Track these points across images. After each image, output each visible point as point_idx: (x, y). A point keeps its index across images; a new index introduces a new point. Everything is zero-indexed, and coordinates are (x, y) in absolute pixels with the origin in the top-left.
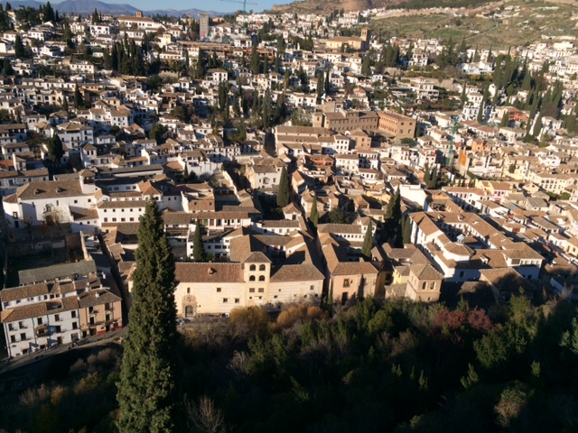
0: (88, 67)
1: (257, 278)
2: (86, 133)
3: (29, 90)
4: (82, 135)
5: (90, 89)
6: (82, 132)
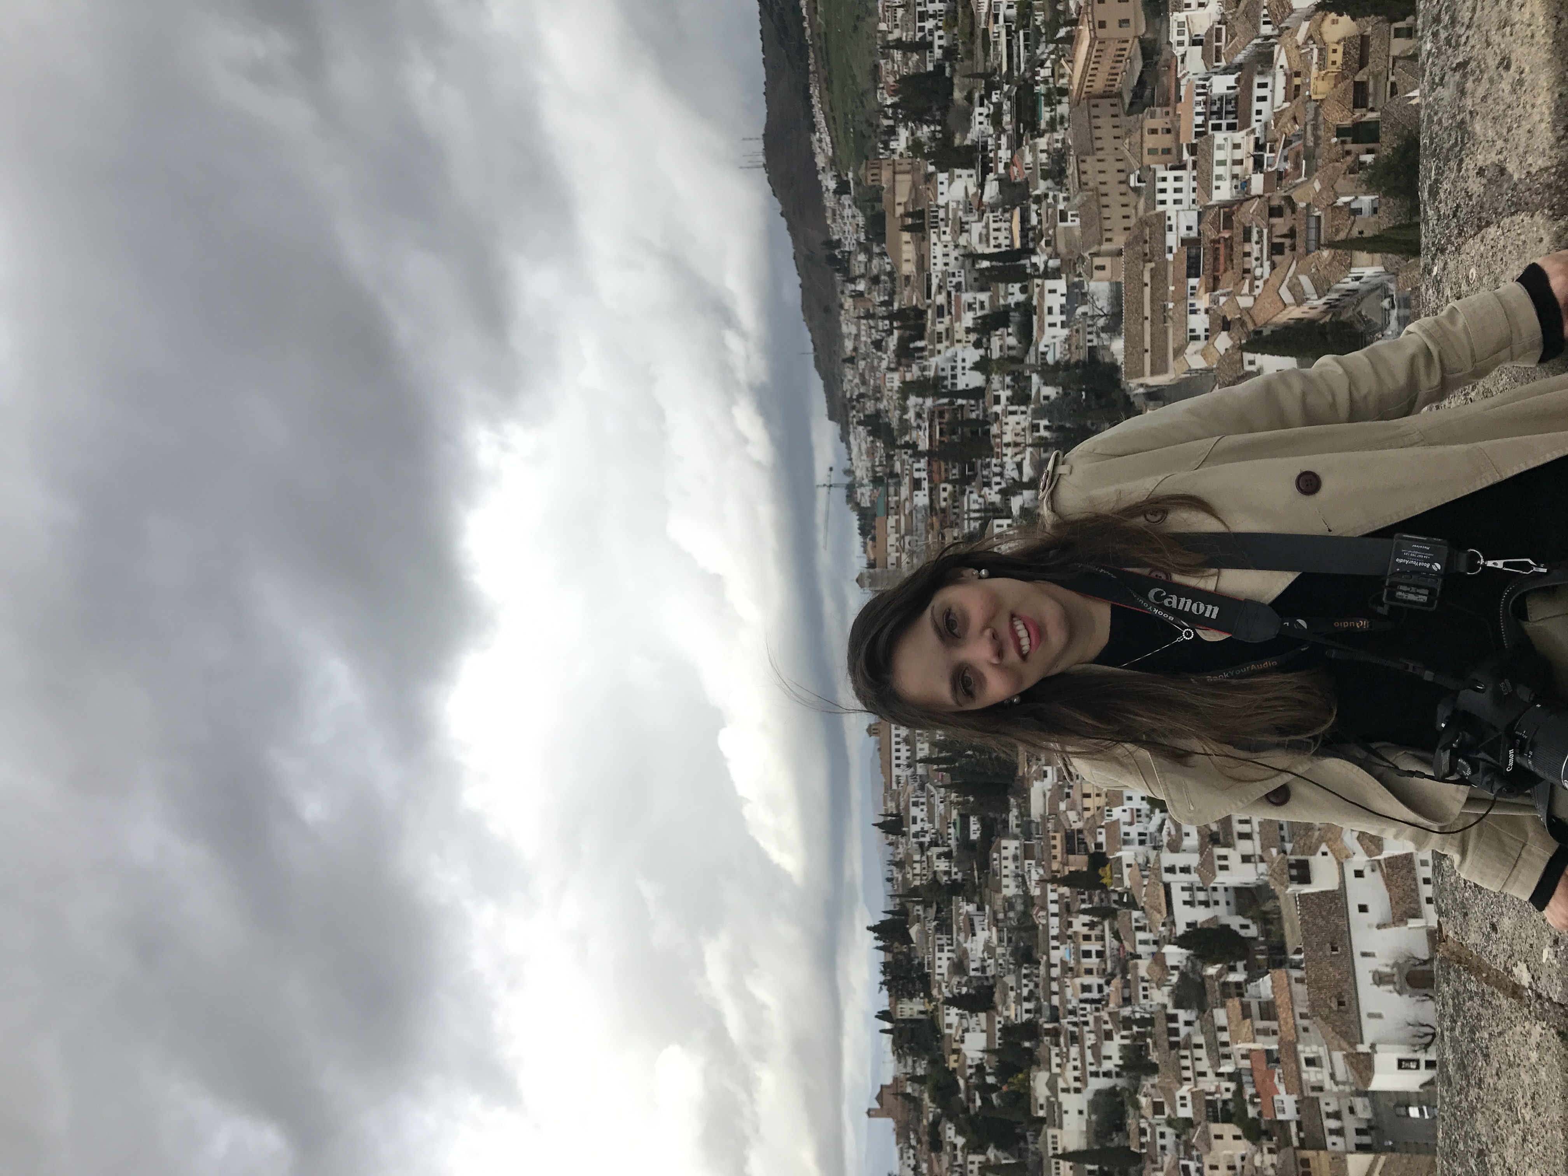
0: (1004, 853)
2: (1171, 870)
3: (1069, 992)
4: (1177, 881)
5: (1058, 852)
6: (1167, 877)
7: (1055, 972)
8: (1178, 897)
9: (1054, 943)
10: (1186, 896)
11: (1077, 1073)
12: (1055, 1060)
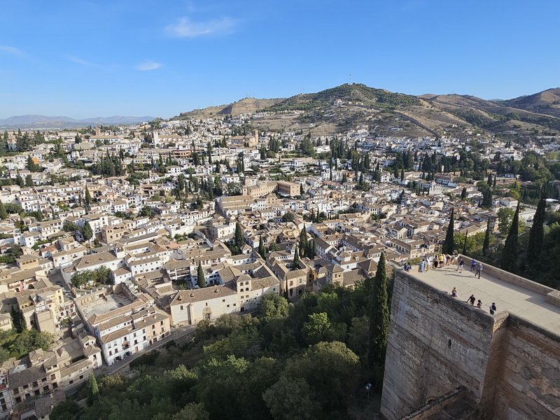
1: (245, 290)
2: (103, 219)
3: (50, 195)
4: (101, 221)
5: (93, 189)
6: (101, 218)
7: (54, 191)
8: (97, 222)
9: (64, 189)
10: (97, 224)
11: (24, 199)
12: (25, 192)
